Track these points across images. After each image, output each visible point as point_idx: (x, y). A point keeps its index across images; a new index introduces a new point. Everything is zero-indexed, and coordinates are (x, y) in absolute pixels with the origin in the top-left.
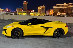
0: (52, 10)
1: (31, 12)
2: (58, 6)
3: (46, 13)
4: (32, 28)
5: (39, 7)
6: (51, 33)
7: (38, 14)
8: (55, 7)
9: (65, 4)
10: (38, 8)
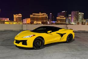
0: (29, 19)
1: (6, 20)
2: (34, 15)
3: (23, 22)
4: (51, 36)
5: (14, 15)
6: (65, 39)
7: (15, 23)
8: (31, 16)
9: (40, 14)
10: (14, 17)
